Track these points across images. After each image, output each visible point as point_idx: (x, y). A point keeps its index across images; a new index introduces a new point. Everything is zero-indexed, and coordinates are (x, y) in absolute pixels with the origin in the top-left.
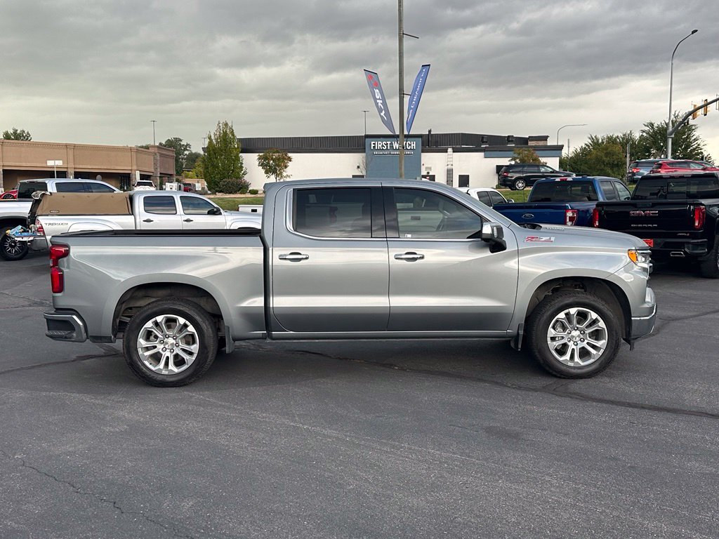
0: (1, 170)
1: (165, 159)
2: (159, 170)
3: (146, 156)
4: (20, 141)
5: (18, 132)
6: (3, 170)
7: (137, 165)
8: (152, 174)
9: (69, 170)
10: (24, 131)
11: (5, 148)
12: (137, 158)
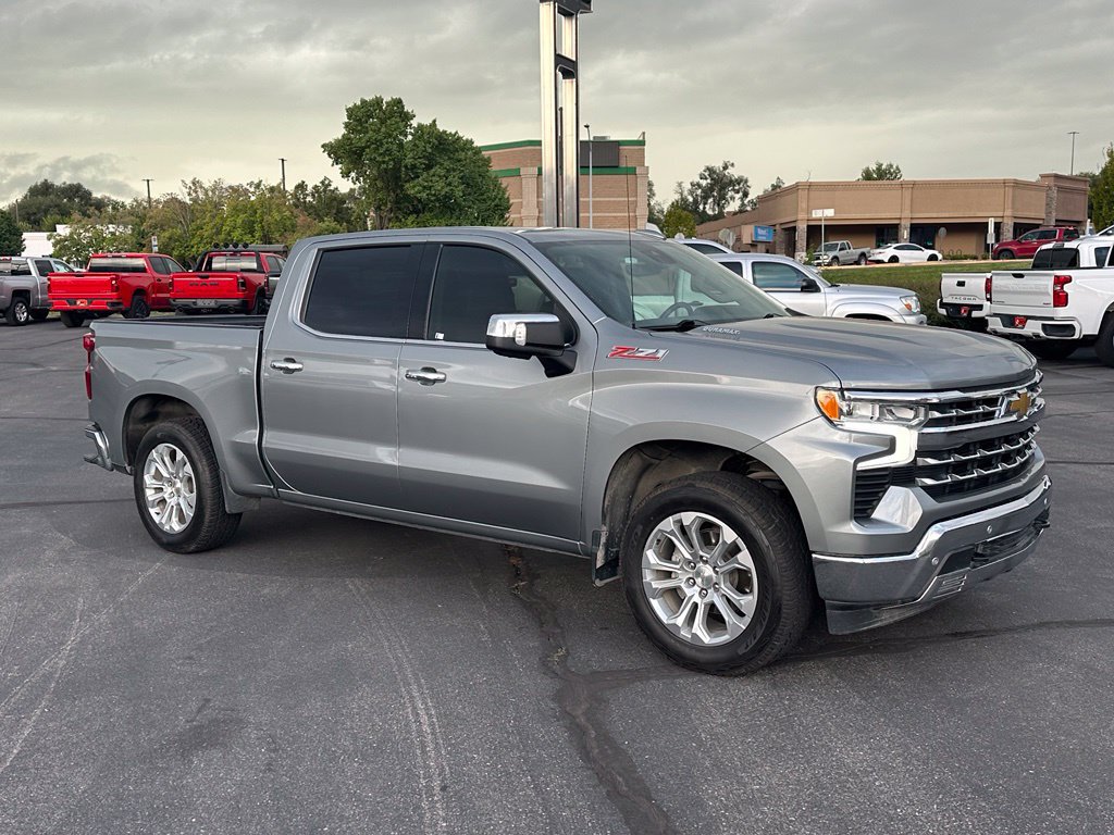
0: (805, 226)
1: (1069, 196)
2: (1054, 214)
3: (1033, 192)
4: (885, 182)
5: (884, 167)
6: (808, 226)
7: (1013, 208)
8: (1041, 222)
9: (903, 222)
10: (891, 166)
11: (812, 193)
12: (1013, 196)
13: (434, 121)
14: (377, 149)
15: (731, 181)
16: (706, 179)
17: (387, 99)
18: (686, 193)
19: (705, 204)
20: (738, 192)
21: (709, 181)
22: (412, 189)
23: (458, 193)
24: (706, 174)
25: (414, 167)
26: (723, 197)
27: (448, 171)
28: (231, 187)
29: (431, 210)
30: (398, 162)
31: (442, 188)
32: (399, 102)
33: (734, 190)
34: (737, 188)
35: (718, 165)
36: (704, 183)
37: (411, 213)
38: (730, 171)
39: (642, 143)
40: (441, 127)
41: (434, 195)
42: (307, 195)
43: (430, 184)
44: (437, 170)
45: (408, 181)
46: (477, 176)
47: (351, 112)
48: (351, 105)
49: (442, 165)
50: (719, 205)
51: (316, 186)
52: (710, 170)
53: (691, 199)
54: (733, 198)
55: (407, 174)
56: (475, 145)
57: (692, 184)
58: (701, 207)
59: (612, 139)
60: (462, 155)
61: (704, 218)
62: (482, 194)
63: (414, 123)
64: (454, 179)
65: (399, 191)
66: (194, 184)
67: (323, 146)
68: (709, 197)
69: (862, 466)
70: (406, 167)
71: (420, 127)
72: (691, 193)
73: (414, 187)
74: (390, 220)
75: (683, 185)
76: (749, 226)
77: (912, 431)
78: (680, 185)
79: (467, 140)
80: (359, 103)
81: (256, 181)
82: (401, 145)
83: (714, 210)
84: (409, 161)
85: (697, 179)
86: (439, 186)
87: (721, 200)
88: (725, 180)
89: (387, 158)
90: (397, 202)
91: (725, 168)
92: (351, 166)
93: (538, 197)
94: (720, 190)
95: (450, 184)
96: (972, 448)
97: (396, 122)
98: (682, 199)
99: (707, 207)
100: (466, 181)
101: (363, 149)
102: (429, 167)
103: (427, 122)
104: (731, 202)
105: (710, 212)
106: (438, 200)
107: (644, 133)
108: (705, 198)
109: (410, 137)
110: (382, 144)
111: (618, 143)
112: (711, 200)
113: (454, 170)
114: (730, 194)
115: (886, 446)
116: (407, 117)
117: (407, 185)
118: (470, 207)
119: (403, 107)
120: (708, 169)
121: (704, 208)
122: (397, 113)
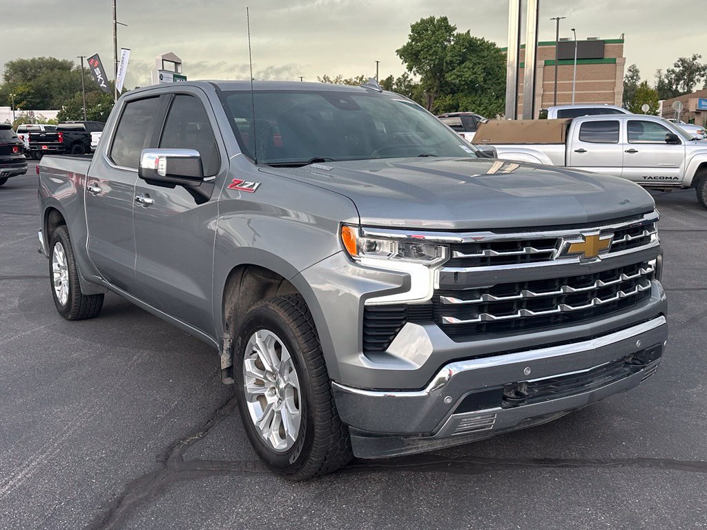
13: (469, 31)
14: (428, 51)
15: (698, 68)
16: (679, 67)
17: (437, 18)
18: (663, 77)
19: (677, 84)
20: (703, 76)
21: (681, 68)
22: (449, 77)
23: (481, 79)
24: (679, 63)
25: (452, 62)
26: (691, 80)
27: (475, 64)
28: (346, 80)
29: (462, 91)
30: (441, 59)
31: (470, 76)
32: (445, 19)
33: (700, 74)
34: (702, 73)
35: (689, 57)
36: (677, 70)
37: (450, 93)
38: (698, 61)
39: (622, 41)
40: (472, 35)
41: (465, 81)
42: (394, 84)
43: (462, 74)
44: (467, 64)
45: (447, 73)
46: (496, 67)
47: (414, 28)
48: (414, 23)
49: (471, 60)
50: (688, 85)
51: (399, 78)
52: (683, 61)
53: (666, 81)
54: (699, 80)
55: (447, 68)
56: (496, 47)
57: (668, 71)
58: (674, 87)
59: (600, 39)
60: (485, 54)
61: (676, 94)
62: (498, 80)
63: (455, 33)
64: (478, 69)
65: (442, 79)
66: (324, 79)
67: (397, 51)
68: (681, 80)
69: (371, 302)
70: (446, 62)
71: (459, 35)
72: (667, 77)
73: (451, 75)
74: (435, 99)
75: (662, 71)
76: (695, 99)
77: (432, 270)
78: (659, 71)
79: (491, 43)
80: (419, 21)
81: (360, 76)
82: (445, 48)
83: (684, 89)
84: (448, 59)
85: (672, 67)
86: (468, 75)
87: (690, 82)
88: (693, 68)
89: (434, 57)
90: (441, 86)
91: (694, 59)
92: (412, 63)
93: (543, 81)
94: (689, 75)
95: (475, 73)
96: (517, 288)
97: (442, 33)
98: (660, 81)
99: (679, 87)
100: (488, 72)
101: (419, 51)
102: (462, 62)
103: (463, 31)
104: (698, 83)
105: (681, 91)
106: (466, 84)
107: (623, 34)
108: (678, 81)
109: (452, 43)
110: (431, 47)
111: (604, 42)
112: (682, 82)
113: (479, 64)
114: (697, 77)
115: (398, 283)
116: (450, 30)
117: (446, 75)
118: (489, 89)
119: (447, 22)
120: (681, 60)
121: (677, 87)
122: (443, 26)
